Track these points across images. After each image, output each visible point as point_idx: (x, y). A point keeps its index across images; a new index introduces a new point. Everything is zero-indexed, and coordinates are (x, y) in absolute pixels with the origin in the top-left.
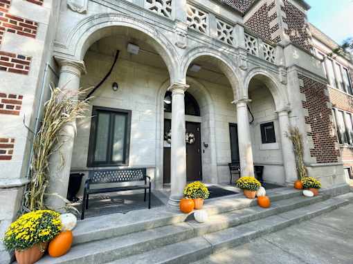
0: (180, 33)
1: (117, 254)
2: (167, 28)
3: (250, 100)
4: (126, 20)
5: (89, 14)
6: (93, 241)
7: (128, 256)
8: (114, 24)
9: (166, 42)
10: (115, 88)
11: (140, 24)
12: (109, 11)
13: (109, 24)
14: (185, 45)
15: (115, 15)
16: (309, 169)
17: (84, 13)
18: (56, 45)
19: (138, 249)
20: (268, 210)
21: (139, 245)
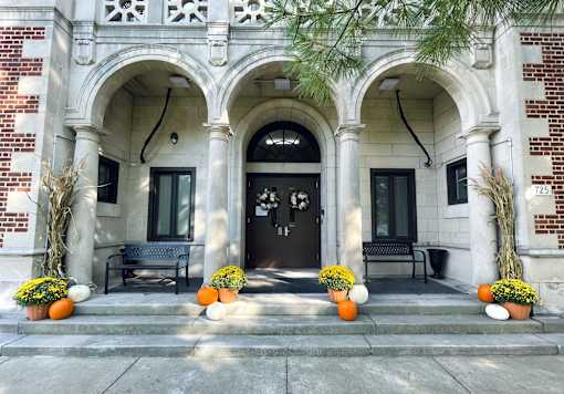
0: (214, 43)
1: (99, 329)
2: (197, 41)
3: (363, 126)
4: (138, 52)
5: (98, 61)
6: (94, 315)
7: (109, 334)
8: (126, 63)
9: (193, 63)
10: (174, 141)
11: (158, 51)
12: (120, 47)
13: (119, 66)
14: (225, 59)
15: (125, 51)
16: (526, 261)
17: (92, 62)
18: (67, 111)
19: (120, 330)
20: (346, 323)
21: (122, 326)
